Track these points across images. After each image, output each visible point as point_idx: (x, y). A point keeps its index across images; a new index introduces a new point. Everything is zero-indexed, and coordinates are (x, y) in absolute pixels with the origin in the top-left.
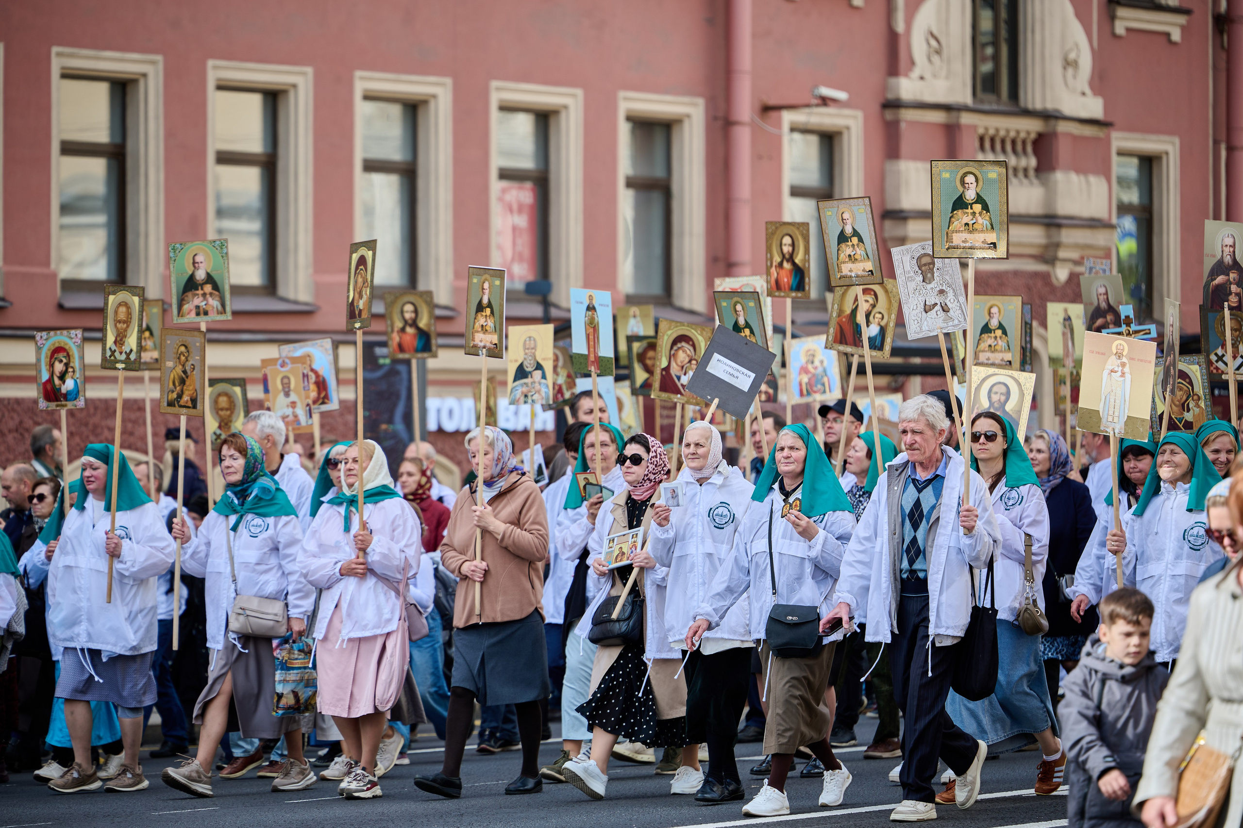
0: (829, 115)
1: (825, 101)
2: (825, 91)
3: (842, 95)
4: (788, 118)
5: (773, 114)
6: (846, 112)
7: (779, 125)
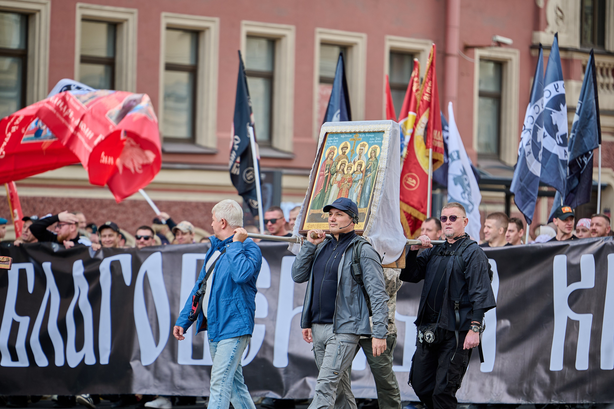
0: (501, 52)
1: (499, 44)
2: (500, 39)
3: (508, 41)
4: (478, 53)
5: (470, 51)
6: (511, 50)
7: (473, 56)
